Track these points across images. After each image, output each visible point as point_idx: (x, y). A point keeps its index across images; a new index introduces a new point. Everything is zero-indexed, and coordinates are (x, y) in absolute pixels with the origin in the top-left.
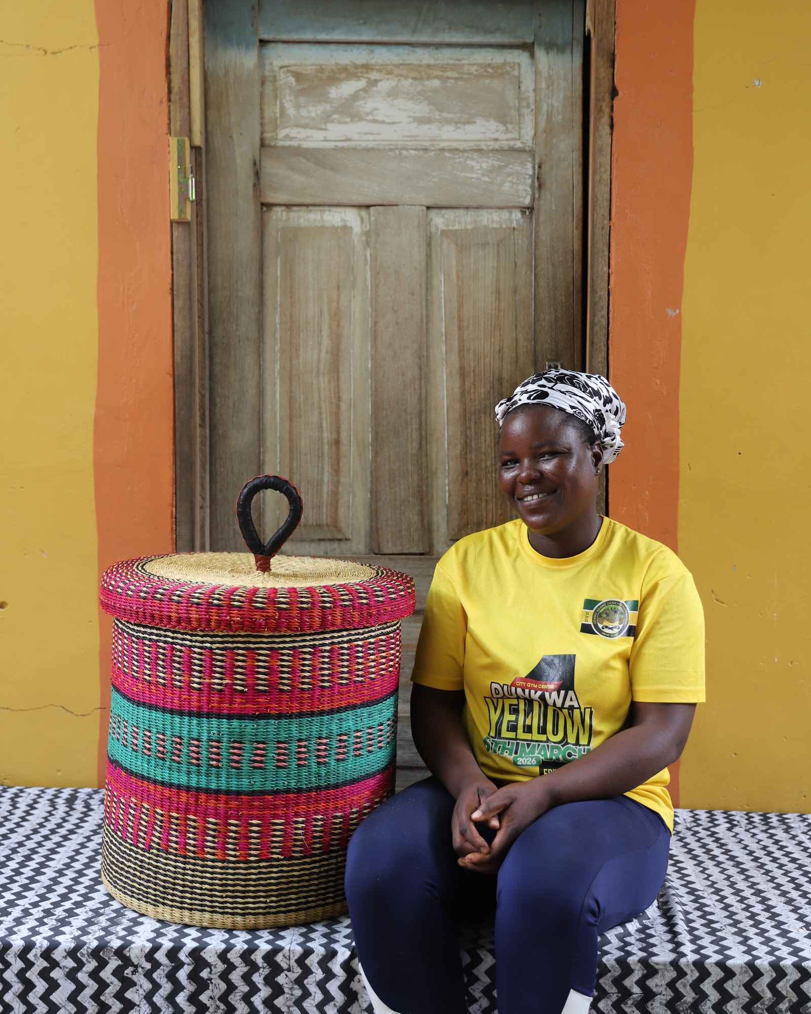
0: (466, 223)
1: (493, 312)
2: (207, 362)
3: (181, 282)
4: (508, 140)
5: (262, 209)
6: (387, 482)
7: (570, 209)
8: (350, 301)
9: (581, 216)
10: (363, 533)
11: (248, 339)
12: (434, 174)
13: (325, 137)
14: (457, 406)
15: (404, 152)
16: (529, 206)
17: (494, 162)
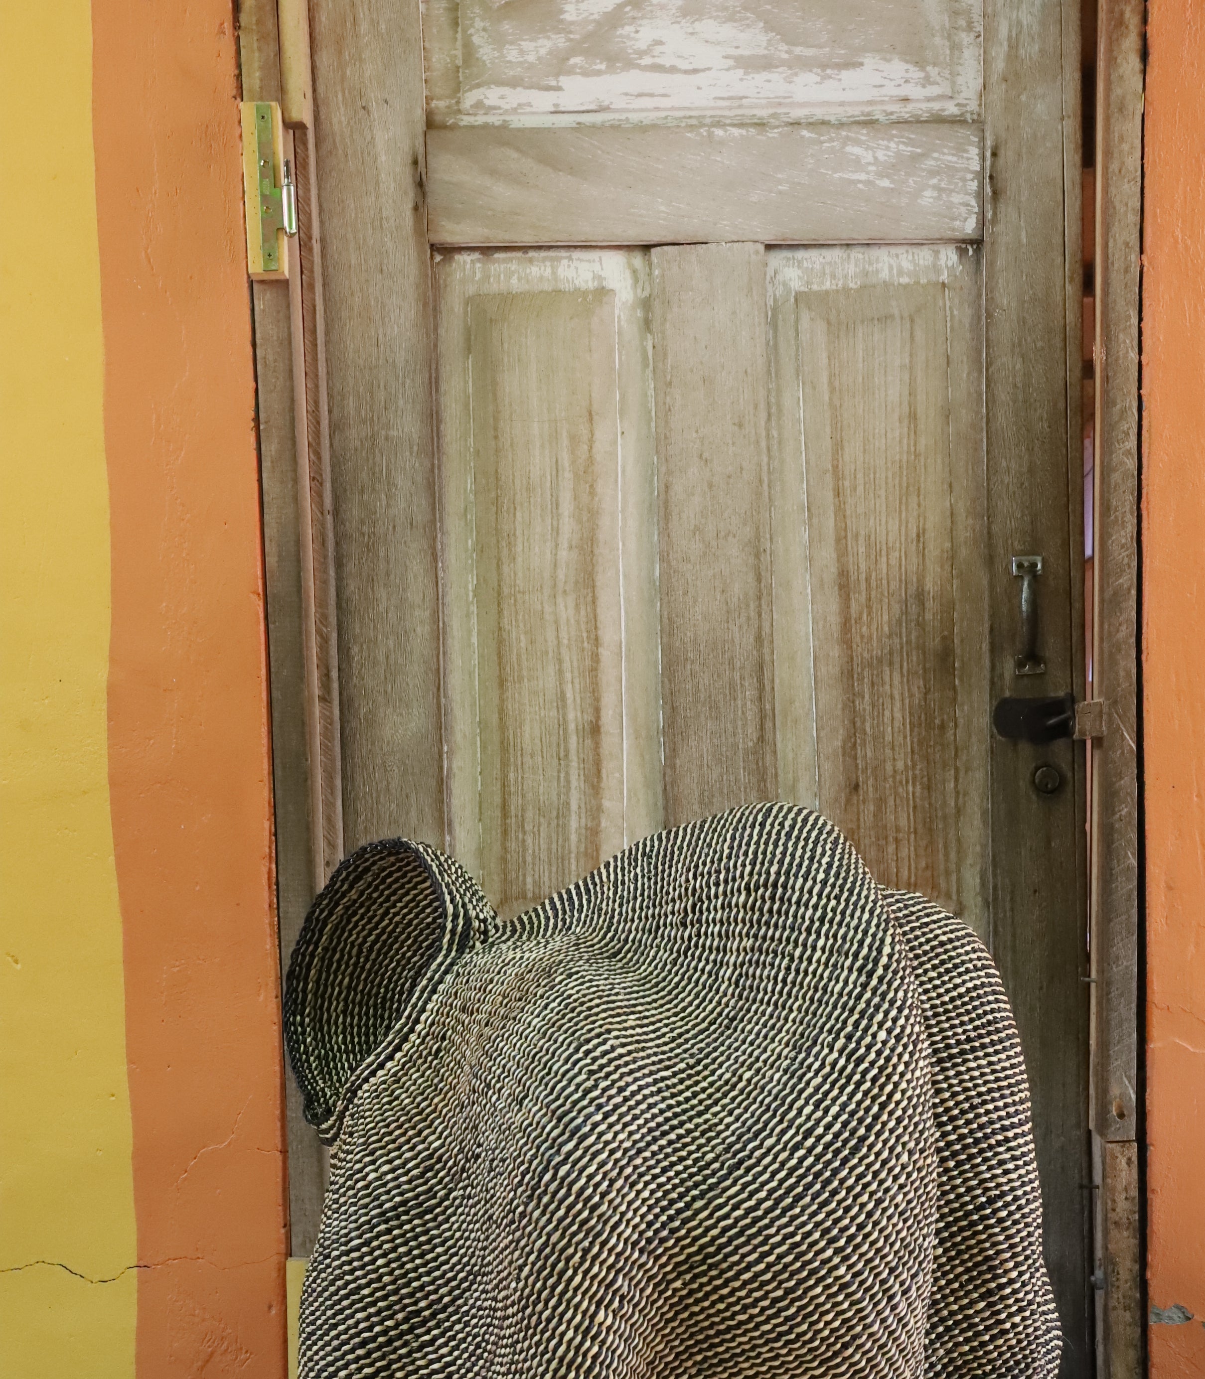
0: (846, 276)
2: (332, 573)
3: (274, 407)
4: (929, 99)
5: (433, 257)
6: (696, 807)
7: (1056, 242)
8: (615, 442)
9: (1079, 255)
11: (411, 524)
12: (779, 176)
13: (556, 105)
14: (835, 652)
15: (719, 132)
16: (975, 236)
17: (901, 147)
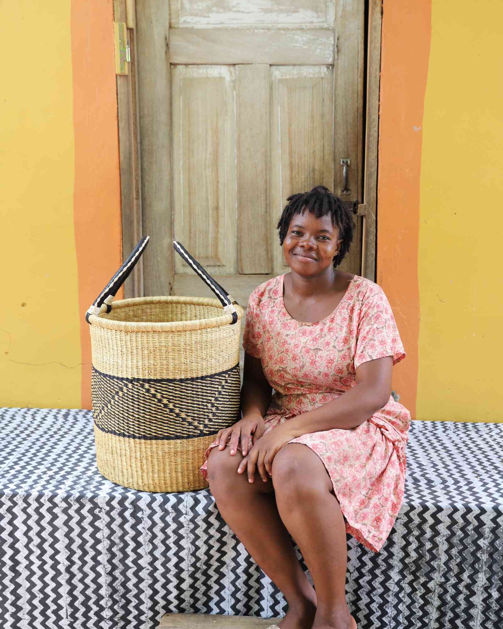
0: (293, 75)
1: (310, 129)
2: (140, 161)
3: (123, 112)
4: (319, 22)
5: (170, 67)
6: (246, 231)
7: (356, 66)
8: (224, 123)
9: (363, 70)
10: (232, 261)
11: (163, 146)
12: (274, 44)
13: (208, 22)
14: (288, 186)
15: (256, 31)
16: (332, 63)
17: (310, 36)
